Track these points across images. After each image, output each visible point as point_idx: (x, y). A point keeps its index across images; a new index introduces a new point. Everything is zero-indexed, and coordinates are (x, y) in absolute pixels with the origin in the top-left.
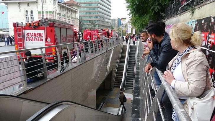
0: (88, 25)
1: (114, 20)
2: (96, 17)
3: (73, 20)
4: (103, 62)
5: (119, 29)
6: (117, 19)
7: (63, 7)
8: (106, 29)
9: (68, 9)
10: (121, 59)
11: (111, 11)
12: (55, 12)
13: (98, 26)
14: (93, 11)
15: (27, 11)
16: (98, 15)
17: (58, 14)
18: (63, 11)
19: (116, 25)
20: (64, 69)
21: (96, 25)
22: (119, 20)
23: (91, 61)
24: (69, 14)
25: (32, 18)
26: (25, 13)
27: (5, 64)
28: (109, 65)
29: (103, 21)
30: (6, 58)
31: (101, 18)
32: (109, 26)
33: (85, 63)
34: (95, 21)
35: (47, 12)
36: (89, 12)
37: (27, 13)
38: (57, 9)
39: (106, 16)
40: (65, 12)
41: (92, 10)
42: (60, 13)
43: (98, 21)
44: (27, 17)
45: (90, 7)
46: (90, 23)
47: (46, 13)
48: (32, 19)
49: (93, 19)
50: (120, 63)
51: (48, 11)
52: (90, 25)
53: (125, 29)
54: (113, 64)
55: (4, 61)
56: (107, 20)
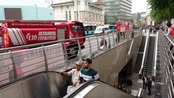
0: (112, 20)
1: (134, 14)
2: (119, 13)
3: (99, 17)
4: (124, 49)
5: (138, 21)
6: (137, 13)
7: (92, 7)
9: (96, 8)
10: (140, 48)
11: (131, 7)
12: (86, 11)
13: (120, 20)
14: (116, 8)
15: (67, 12)
16: (120, 11)
17: (88, 12)
18: (92, 10)
19: (136, 19)
20: (94, 55)
21: (119, 19)
22: (139, 15)
23: (115, 49)
24: (97, 12)
25: (70, 16)
26: (66, 14)
27: (55, 50)
28: (129, 53)
29: (125, 15)
30: (55, 45)
31: (123, 13)
32: (129, 19)
33: (110, 50)
34: (117, 16)
35: (80, 12)
36: (113, 9)
37: (67, 13)
38: (88, 9)
39: (127, 12)
40: (94, 11)
41: (115, 7)
42: (90, 12)
43: (120, 16)
44: (67, 16)
45: (114, 5)
46: (113, 18)
48: (70, 17)
49: (116, 14)
50: (140, 51)
51: (81, 10)
52: (114, 20)
53: (144, 22)
54: (133, 52)
55: (54, 48)
56: (127, 15)
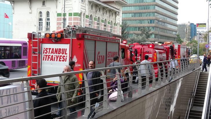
0: (138, 35)
1: (184, 26)
2: (151, 21)
3: (111, 27)
4: (162, 100)
5: (191, 40)
6: (189, 24)
7: (97, 6)
8: (169, 42)
9: (104, 8)
10: (195, 98)
12: (83, 14)
13: (153, 36)
14: (146, 11)
15: (41, 13)
16: (154, 18)
17: (87, 17)
18: (96, 12)
19: (187, 36)
20: (95, 113)
21: (151, 34)
22: (193, 28)
23: (142, 100)
24: (106, 17)
25: (47, 23)
26: (38, 17)
27: (5, 99)
28: (172, 108)
29: (164, 27)
30: (7, 89)
31: (160, 23)
32: (173, 36)
33: (130, 103)
34: (149, 27)
35: (70, 14)
36: (140, 13)
37: (41, 16)
38: (87, 10)
39: (169, 20)
40: (99, 14)
41: (144, 9)
42: (91, 16)
43: (153, 27)
44: (41, 21)
45: (142, 4)
46: (140, 32)
47: (69, 16)
48: (47, 25)
49: (146, 24)
50: (194, 105)
51: (73, 12)
52: (141, 35)
53: (204, 42)
54: (182, 107)
55: (4, 94)
56: (169, 26)
